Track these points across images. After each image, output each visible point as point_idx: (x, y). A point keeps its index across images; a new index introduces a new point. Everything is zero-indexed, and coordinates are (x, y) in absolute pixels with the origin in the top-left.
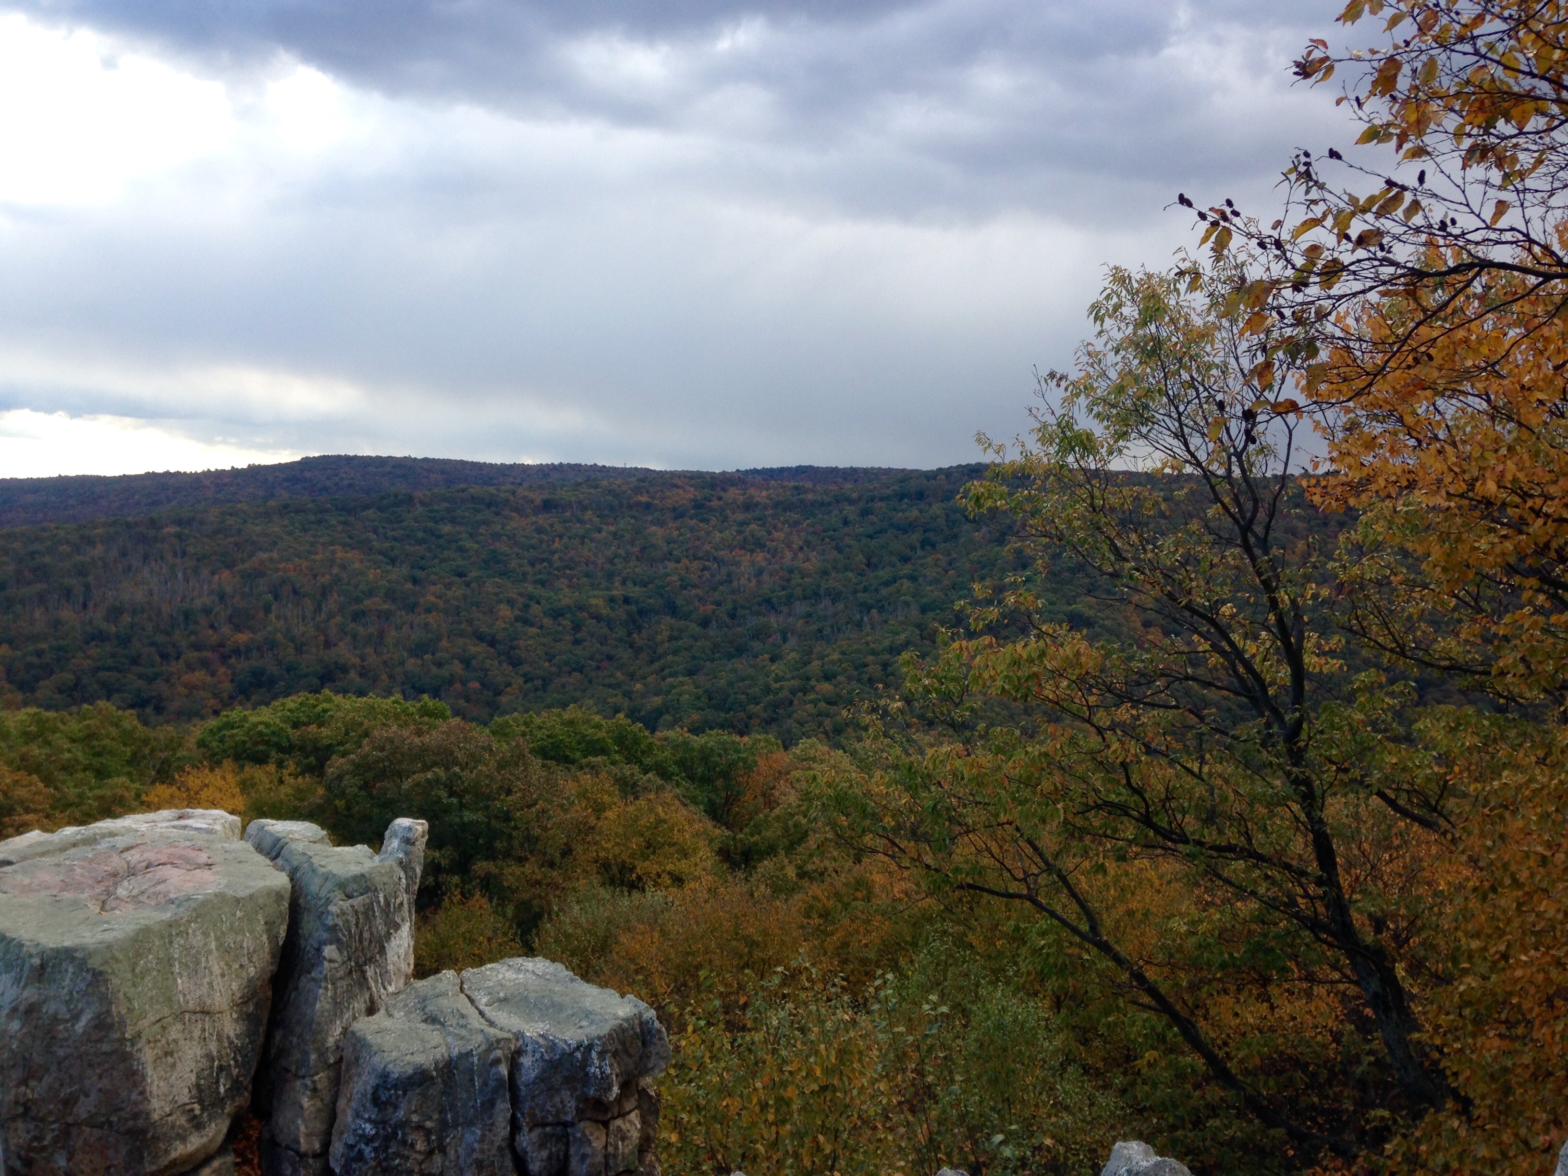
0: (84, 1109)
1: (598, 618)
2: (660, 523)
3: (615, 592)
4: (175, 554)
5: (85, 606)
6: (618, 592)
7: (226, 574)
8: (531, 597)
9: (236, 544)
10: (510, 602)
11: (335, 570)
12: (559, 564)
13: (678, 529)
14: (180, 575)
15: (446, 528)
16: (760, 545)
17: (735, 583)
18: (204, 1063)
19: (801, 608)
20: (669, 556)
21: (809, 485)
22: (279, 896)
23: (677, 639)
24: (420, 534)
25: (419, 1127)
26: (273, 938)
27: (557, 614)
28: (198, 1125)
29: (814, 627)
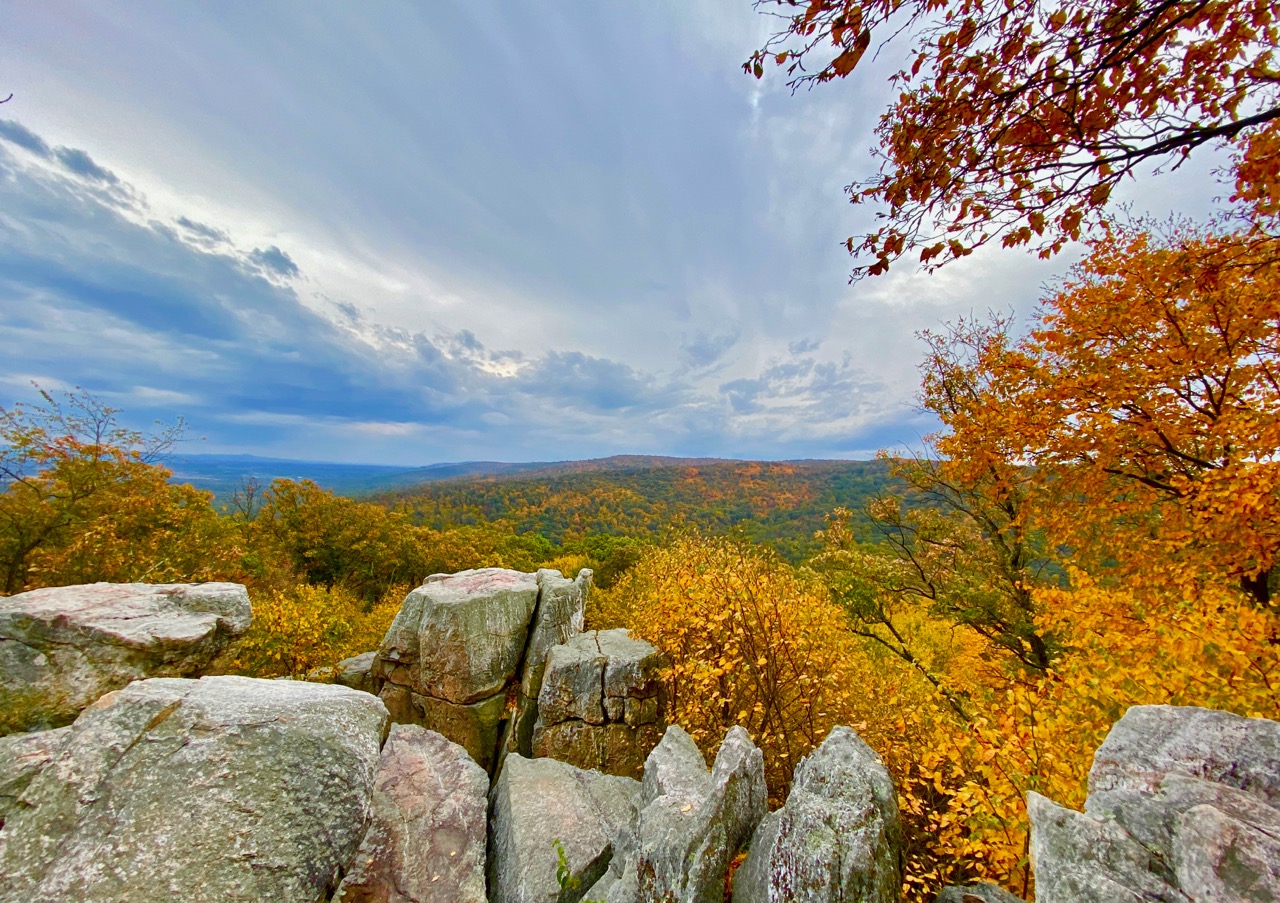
0: (448, 668)
4: (568, 490)
9: (588, 486)
18: (495, 656)
22: (532, 594)
25: (566, 691)
26: (528, 610)
28: (490, 680)
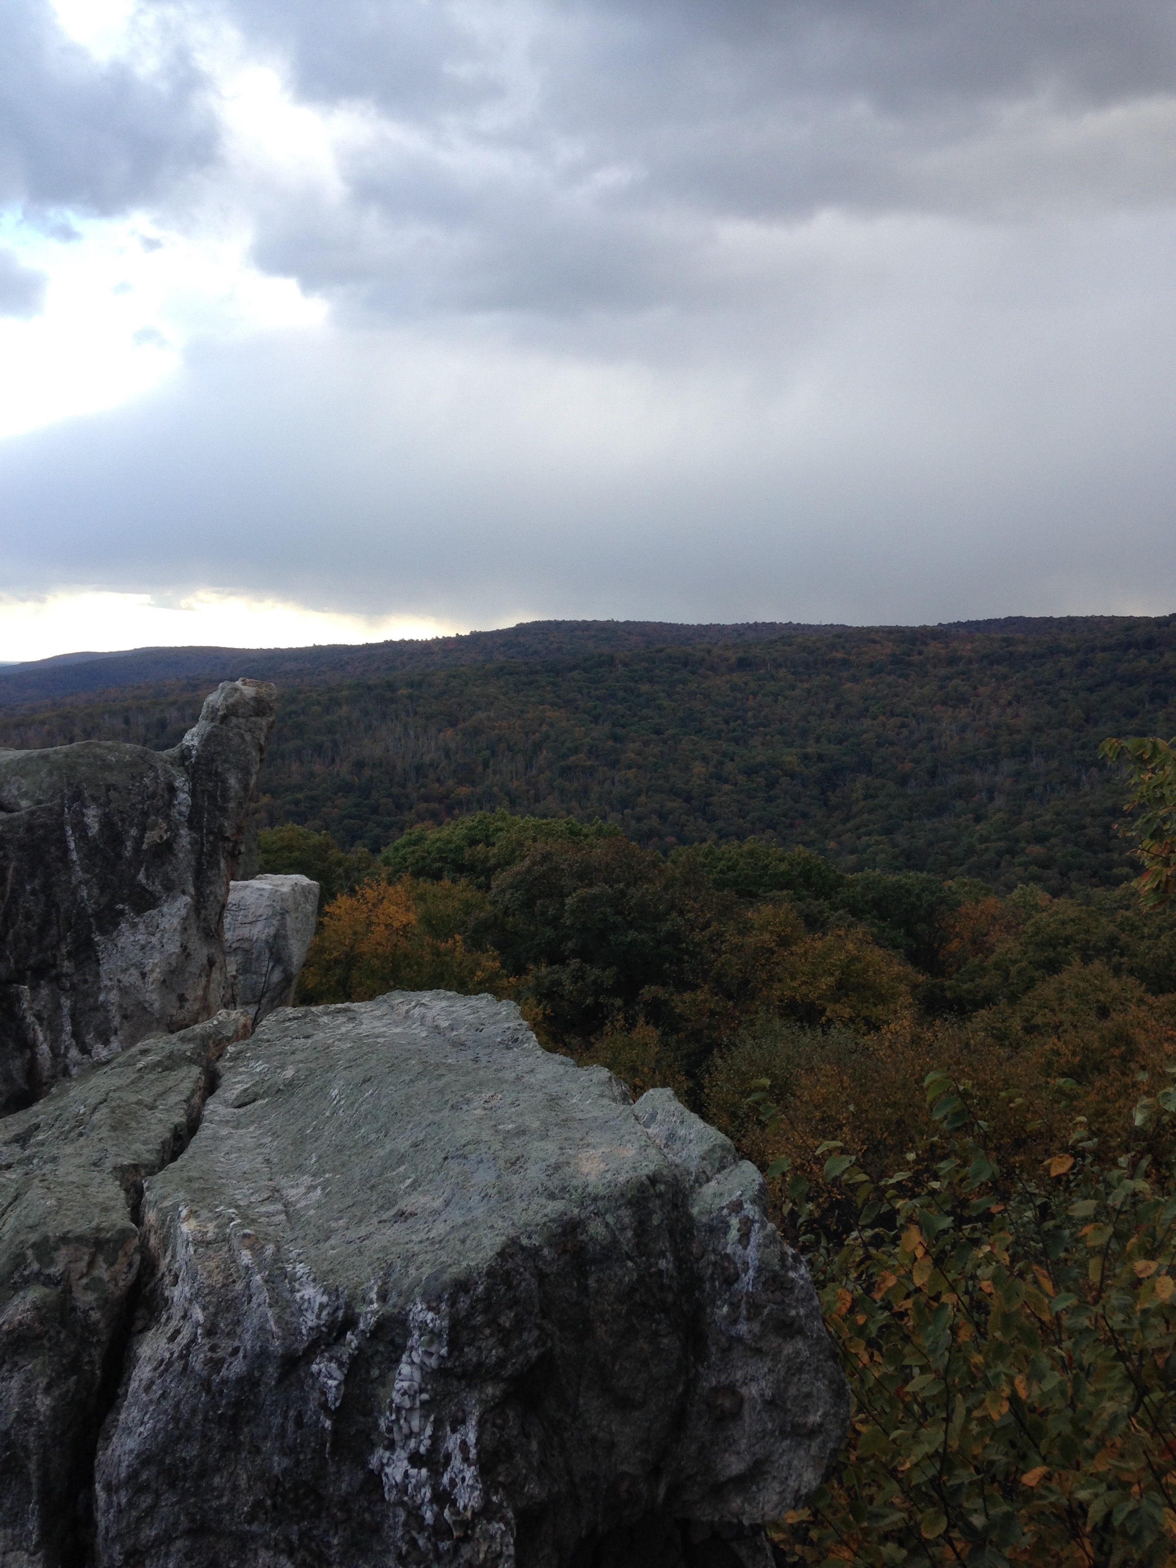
1: (793, 776)
2: (855, 679)
3: (809, 750)
4: (408, 715)
5: (333, 761)
6: (811, 749)
7: (450, 732)
8: (725, 755)
9: (459, 705)
10: (705, 759)
11: (544, 728)
12: (752, 722)
13: (874, 685)
14: (411, 733)
15: (645, 688)
16: (962, 700)
17: (936, 741)
19: (1008, 766)
20: (863, 713)
21: (1019, 636)
23: (874, 797)
24: (621, 694)
27: (750, 772)
29: (1023, 786)
